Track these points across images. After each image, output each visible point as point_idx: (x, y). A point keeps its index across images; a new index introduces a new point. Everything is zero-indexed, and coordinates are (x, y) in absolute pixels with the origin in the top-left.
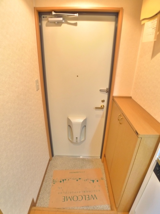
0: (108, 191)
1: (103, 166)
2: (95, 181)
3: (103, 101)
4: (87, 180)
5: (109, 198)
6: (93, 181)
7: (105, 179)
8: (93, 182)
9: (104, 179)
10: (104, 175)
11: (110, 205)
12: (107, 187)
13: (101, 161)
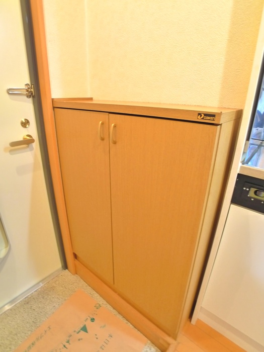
0: (127, 320)
1: (82, 280)
2: (89, 324)
3: (25, 124)
4: (68, 342)
5: (139, 330)
6: (84, 329)
7: (105, 302)
8: (87, 332)
9: (101, 303)
10: (96, 295)
11: (149, 342)
12: (119, 313)
13: (70, 274)
